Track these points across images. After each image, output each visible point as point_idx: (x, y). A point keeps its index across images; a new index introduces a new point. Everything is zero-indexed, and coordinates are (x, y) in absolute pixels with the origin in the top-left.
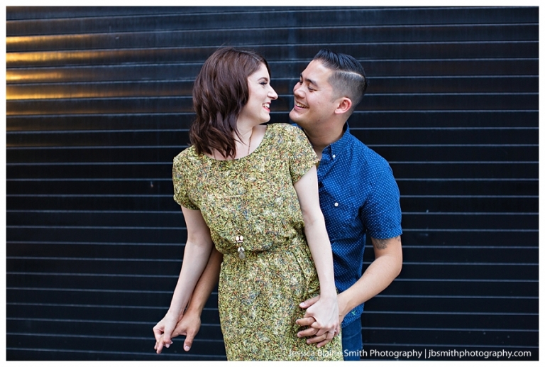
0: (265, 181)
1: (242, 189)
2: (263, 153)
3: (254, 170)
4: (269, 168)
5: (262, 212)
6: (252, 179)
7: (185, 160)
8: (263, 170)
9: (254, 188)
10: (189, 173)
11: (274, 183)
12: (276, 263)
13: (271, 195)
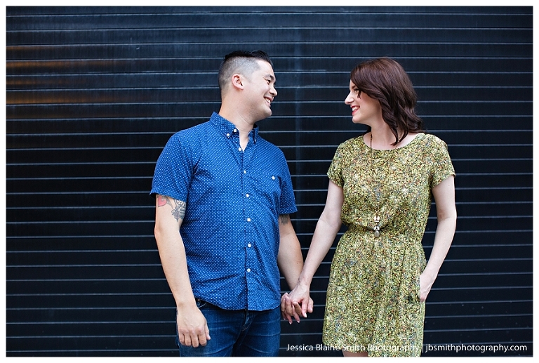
0: (402, 172)
1: (384, 175)
2: (410, 150)
3: (398, 161)
4: (410, 163)
5: (389, 196)
6: (394, 168)
7: (349, 146)
8: (404, 162)
9: (392, 176)
10: (348, 156)
11: (408, 176)
12: (375, 244)
13: (400, 184)
